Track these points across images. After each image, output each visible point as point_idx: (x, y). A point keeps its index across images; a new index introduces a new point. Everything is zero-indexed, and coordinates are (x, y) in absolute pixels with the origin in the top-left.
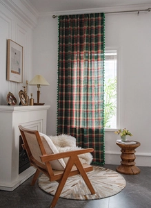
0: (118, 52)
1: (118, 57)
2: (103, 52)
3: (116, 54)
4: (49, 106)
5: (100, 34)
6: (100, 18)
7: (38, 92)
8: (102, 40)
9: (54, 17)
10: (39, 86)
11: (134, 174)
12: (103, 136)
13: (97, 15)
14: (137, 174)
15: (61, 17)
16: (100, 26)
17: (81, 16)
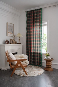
0: (47, 23)
1: (47, 25)
2: (41, 24)
3: (46, 24)
4: (23, 44)
5: (40, 17)
6: (40, 10)
7: (19, 39)
8: (41, 19)
9: (25, 12)
10: (19, 37)
11: (49, 71)
12: (41, 56)
13: (39, 9)
14: (50, 71)
15: (27, 12)
16: (40, 13)
17: (34, 11)
